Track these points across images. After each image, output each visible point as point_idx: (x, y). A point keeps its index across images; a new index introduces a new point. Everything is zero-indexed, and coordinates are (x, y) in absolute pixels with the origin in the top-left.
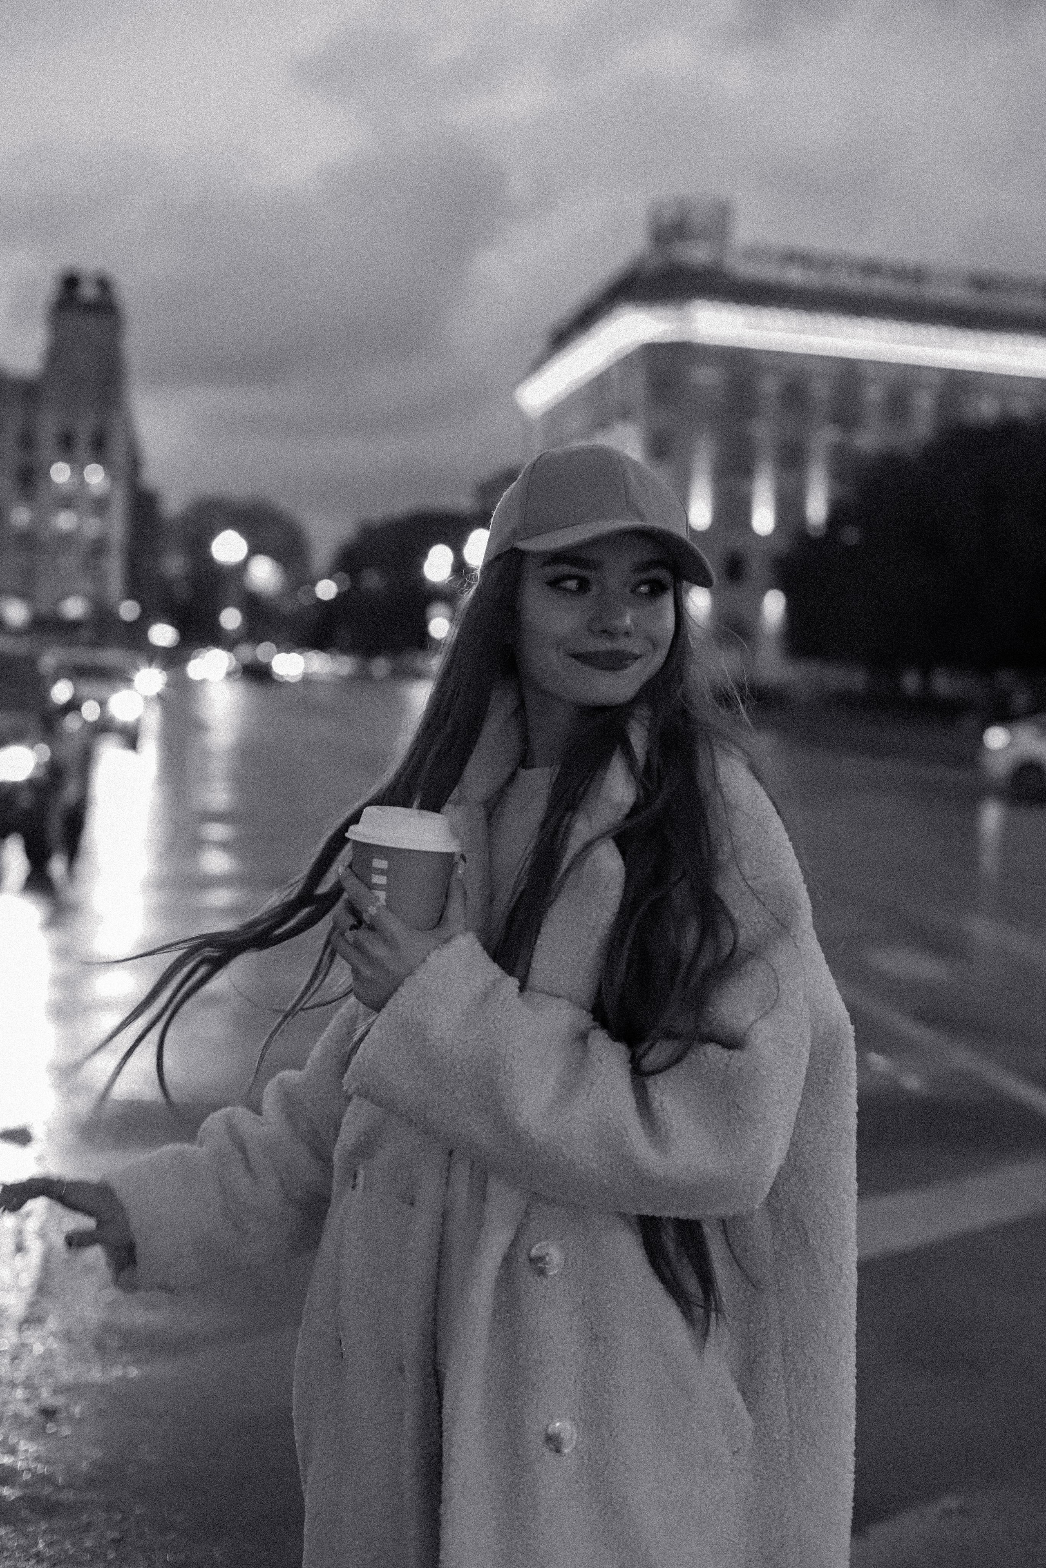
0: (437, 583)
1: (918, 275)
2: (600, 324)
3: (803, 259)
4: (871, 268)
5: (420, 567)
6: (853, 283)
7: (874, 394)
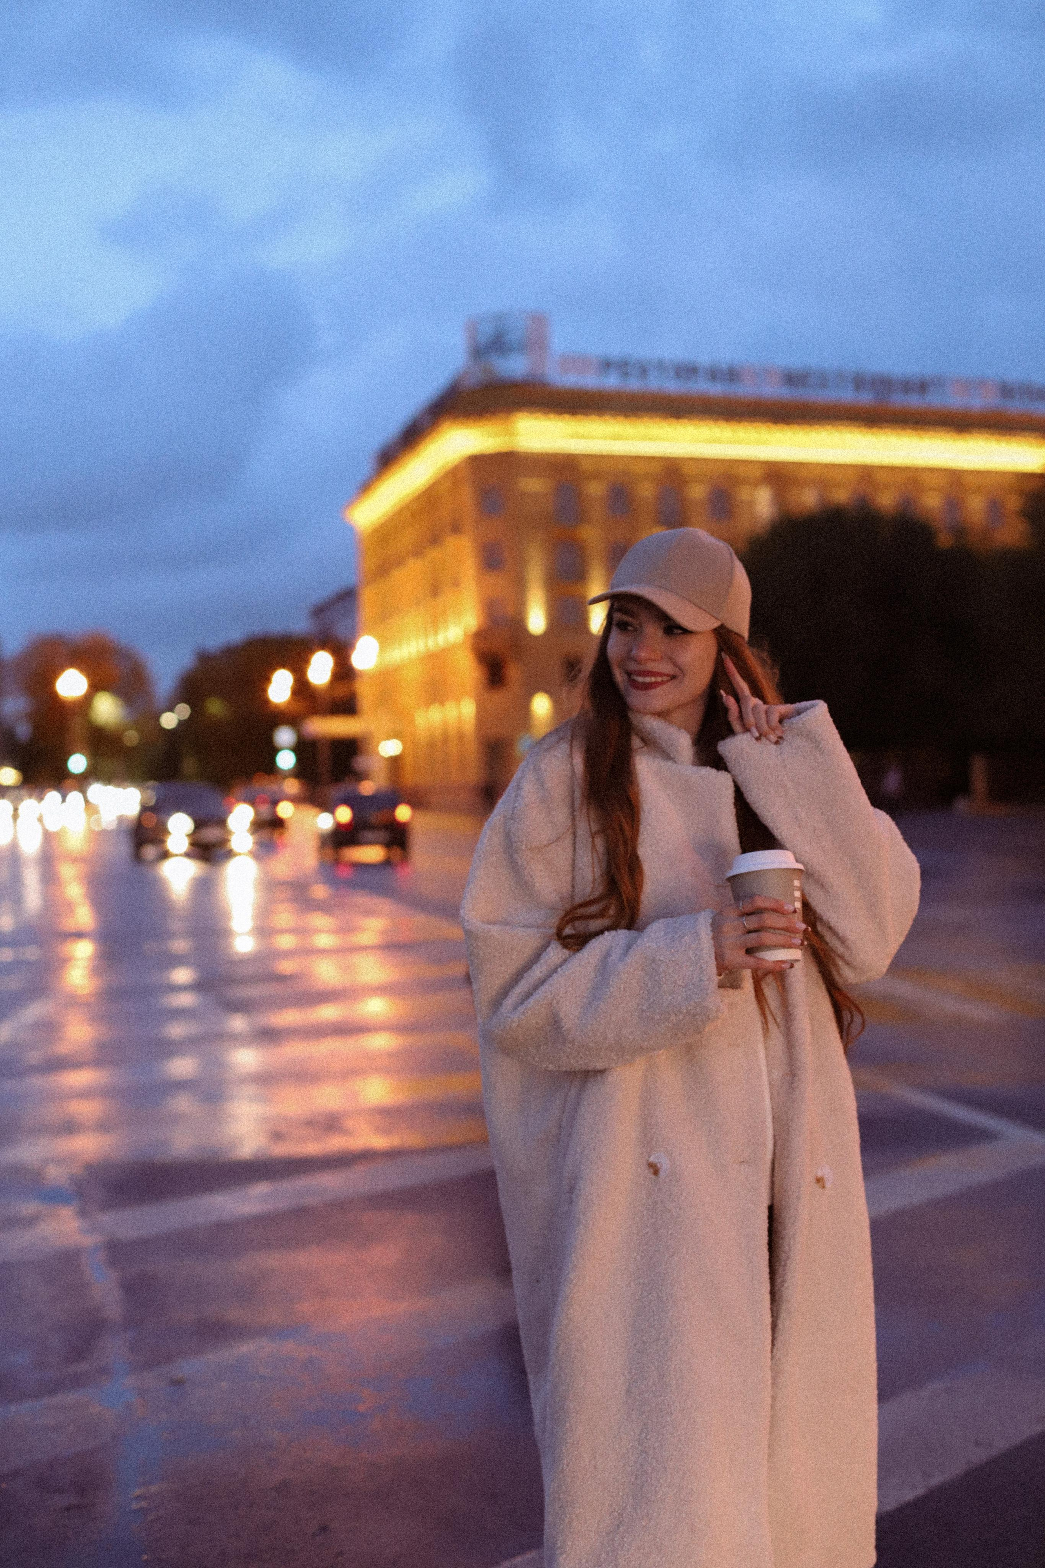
0: (280, 704)
1: (732, 375)
2: (427, 440)
3: (623, 366)
4: (687, 371)
5: (265, 691)
6: (672, 386)
7: (697, 492)
